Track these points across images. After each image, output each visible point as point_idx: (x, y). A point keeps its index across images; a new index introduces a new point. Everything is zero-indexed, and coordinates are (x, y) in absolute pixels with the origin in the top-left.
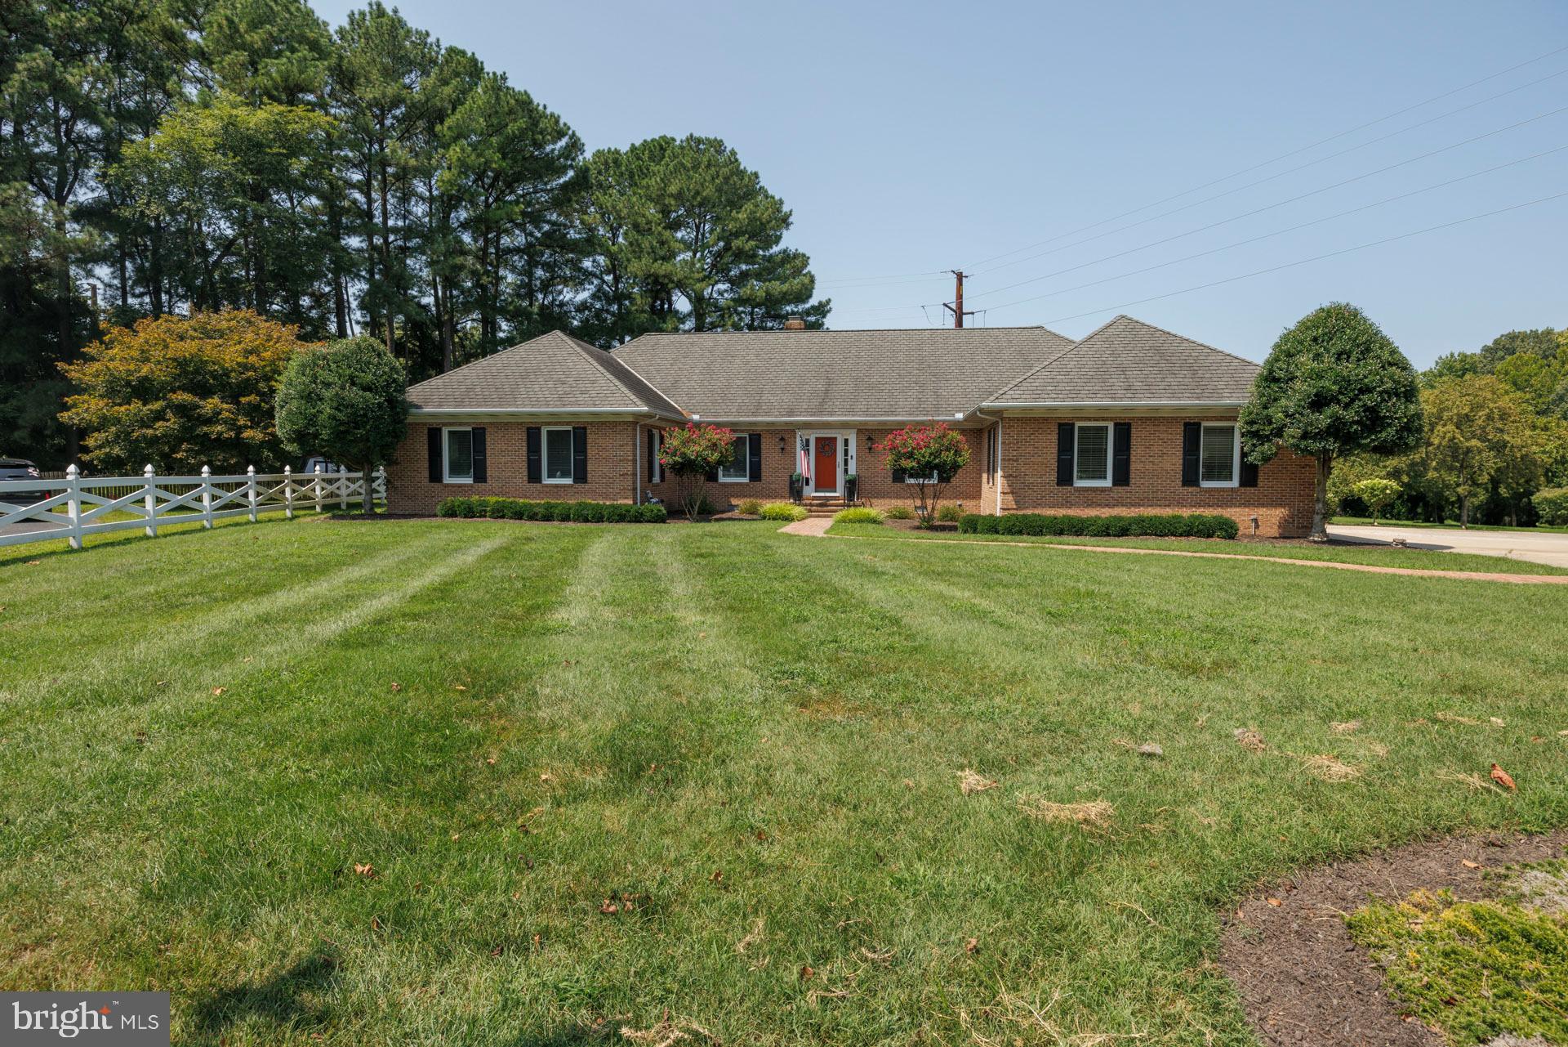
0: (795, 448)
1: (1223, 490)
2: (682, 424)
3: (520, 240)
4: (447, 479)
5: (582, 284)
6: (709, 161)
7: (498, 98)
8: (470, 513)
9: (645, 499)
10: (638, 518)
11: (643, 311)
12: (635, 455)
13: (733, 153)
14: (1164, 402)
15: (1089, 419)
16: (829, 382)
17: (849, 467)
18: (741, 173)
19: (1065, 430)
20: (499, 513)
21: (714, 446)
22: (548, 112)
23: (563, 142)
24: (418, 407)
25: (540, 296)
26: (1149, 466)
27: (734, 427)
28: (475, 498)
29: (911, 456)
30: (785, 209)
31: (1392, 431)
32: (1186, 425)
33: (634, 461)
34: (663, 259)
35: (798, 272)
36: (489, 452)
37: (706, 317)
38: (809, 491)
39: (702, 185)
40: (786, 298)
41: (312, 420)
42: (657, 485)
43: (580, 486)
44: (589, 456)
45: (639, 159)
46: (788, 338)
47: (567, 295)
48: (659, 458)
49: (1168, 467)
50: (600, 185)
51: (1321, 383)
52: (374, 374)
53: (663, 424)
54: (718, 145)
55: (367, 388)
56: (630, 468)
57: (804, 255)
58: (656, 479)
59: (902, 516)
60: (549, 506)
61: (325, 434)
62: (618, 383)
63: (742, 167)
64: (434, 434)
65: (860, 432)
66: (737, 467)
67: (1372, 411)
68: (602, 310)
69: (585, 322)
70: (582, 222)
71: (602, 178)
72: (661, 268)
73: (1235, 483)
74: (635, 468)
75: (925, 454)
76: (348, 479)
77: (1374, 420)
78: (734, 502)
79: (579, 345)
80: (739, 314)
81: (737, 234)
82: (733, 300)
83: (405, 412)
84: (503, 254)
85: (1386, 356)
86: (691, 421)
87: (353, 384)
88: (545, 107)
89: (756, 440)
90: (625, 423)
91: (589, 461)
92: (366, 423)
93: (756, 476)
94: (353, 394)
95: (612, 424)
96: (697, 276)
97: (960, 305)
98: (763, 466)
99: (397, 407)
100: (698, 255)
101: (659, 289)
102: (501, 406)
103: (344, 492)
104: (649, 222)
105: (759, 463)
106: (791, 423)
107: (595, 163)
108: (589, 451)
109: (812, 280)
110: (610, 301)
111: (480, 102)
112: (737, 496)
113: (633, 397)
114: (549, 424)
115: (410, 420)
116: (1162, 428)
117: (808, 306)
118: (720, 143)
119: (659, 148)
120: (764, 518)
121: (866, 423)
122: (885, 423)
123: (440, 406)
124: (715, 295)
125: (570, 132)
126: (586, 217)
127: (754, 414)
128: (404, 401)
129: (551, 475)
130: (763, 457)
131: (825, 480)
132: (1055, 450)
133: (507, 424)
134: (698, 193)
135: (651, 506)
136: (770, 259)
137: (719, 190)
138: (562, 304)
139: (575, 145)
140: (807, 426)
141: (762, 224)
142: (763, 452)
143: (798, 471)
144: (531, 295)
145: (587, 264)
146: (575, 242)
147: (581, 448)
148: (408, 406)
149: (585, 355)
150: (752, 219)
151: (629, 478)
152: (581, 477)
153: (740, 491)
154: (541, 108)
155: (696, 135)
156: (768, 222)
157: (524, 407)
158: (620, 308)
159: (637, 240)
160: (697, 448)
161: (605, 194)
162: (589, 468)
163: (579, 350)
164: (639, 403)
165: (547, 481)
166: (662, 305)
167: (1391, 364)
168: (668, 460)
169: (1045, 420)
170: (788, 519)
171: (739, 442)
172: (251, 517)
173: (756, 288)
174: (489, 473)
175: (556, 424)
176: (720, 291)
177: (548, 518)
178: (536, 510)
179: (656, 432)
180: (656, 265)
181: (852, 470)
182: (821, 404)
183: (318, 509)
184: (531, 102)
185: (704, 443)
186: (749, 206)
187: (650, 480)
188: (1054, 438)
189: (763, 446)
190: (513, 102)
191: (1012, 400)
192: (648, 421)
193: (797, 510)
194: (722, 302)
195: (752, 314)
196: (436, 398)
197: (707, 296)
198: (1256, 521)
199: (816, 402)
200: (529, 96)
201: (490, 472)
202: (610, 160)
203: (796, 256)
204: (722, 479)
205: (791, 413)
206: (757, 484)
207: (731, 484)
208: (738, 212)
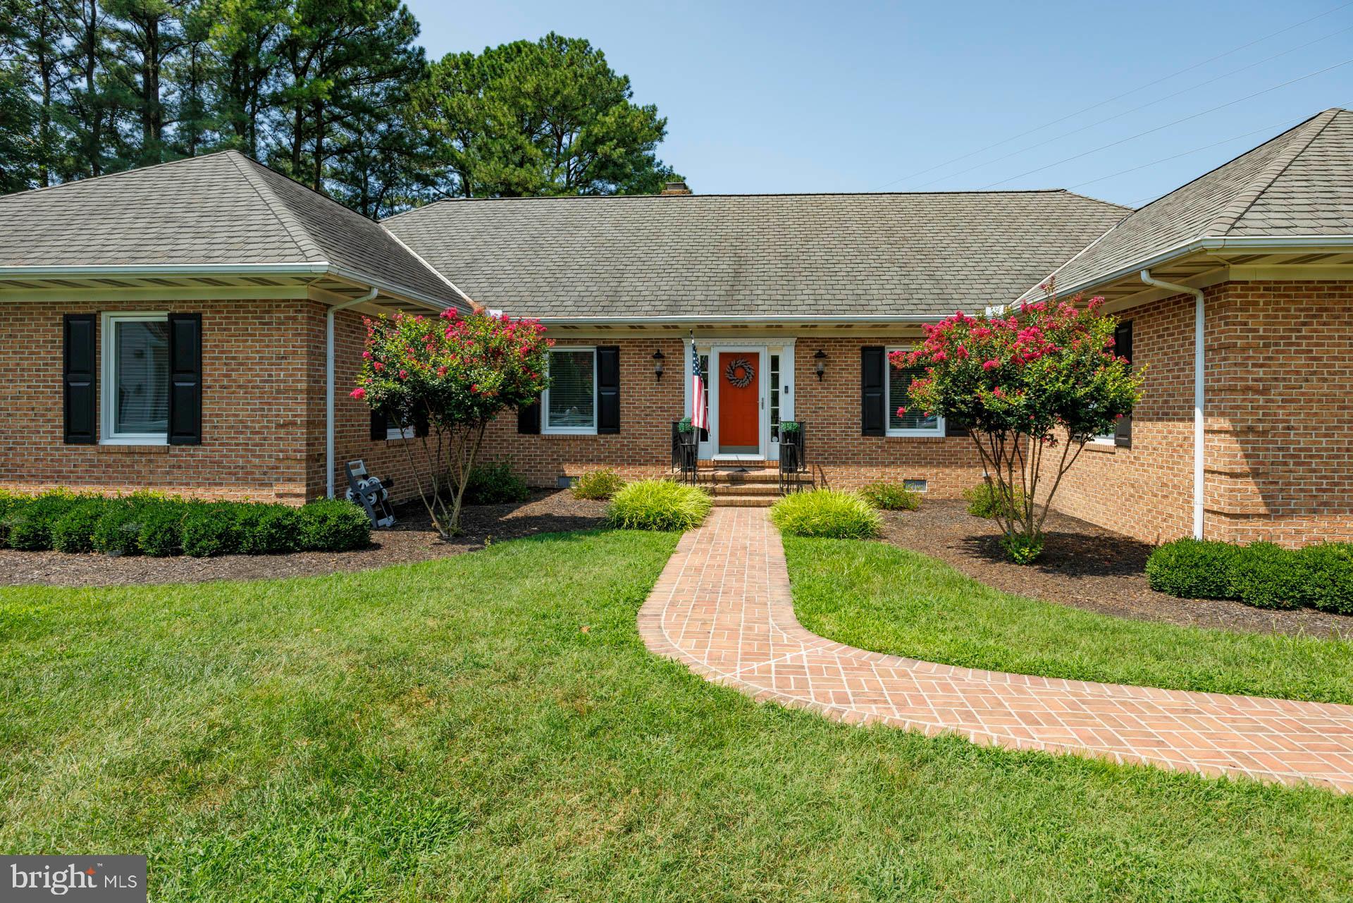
0: (682, 373)
6: (572, 60)
12: (316, 379)
13: (600, 54)
16: (739, 261)
17: (781, 408)
18: (609, 76)
30: (659, 116)
33: (316, 393)
38: (709, 451)
39: (563, 82)
43: (184, 453)
44: (207, 381)
45: (494, 62)
54: (583, 46)
56: (302, 409)
62: (290, 219)
63: (610, 70)
65: (800, 342)
66: (576, 407)
74: (316, 410)
78: (570, 470)
81: (601, 141)
89: (609, 358)
91: (207, 394)
93: (610, 422)
95: (261, 306)
98: (623, 404)
105: (616, 400)
106: (674, 327)
108: (207, 369)
112: (576, 460)
114: (120, 306)
118: (585, 44)
119: (517, 52)
121: (812, 325)
122: (847, 326)
127: (606, 310)
129: (121, 426)
130: (623, 388)
131: (737, 431)
133: (19, 308)
134: (557, 92)
137: (583, 90)
140: (706, 330)
141: (631, 130)
142: (624, 379)
143: (687, 415)
147: (189, 363)
149: (256, 181)
150: (621, 125)
151: (301, 432)
152: (186, 429)
153: (582, 452)
155: (558, 34)
156: (640, 130)
162: (208, 407)
163: (253, 174)
165: (111, 438)
170: (673, 525)
175: (134, 305)
181: (787, 412)
182: (730, 294)
189: (623, 370)
192: (350, 303)
193: (691, 497)
199: (719, 290)
202: (461, 62)
204: (548, 430)
205: (674, 307)
206: (612, 438)
207: (564, 439)
208: (606, 115)
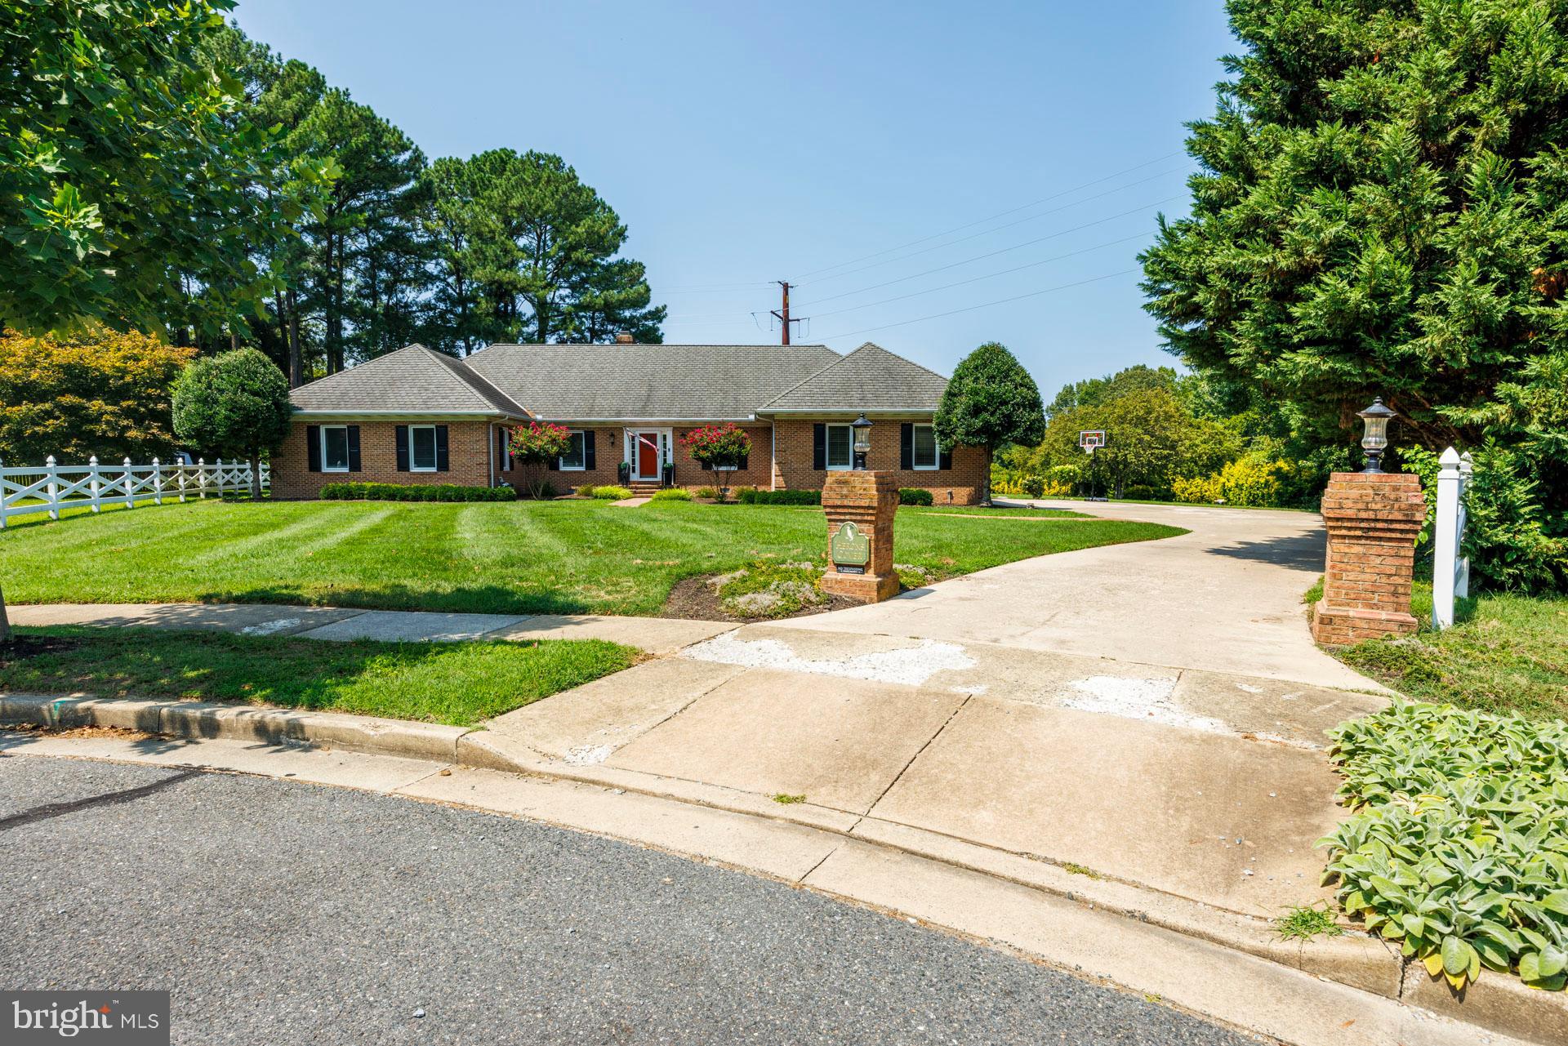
0: (623, 442)
1: (929, 472)
2: (527, 423)
3: (362, 243)
4: (325, 469)
5: (425, 285)
6: (549, 177)
7: (341, 112)
8: (349, 495)
9: (498, 483)
10: (493, 498)
11: (488, 315)
12: (489, 448)
13: (571, 169)
14: (886, 409)
15: (836, 421)
16: (651, 388)
17: (667, 457)
18: (579, 190)
19: (819, 428)
20: (375, 495)
21: (553, 441)
22: (391, 125)
23: (406, 156)
24: (301, 409)
25: (384, 298)
26: (878, 455)
27: (570, 425)
28: (353, 484)
29: (705, 448)
30: (622, 223)
31: (1021, 430)
32: (903, 425)
33: (489, 453)
34: (506, 266)
35: (634, 280)
36: (362, 446)
37: (549, 321)
38: (635, 478)
39: (542, 200)
40: (623, 304)
41: (209, 419)
42: (507, 473)
43: (443, 474)
44: (450, 449)
45: (481, 170)
46: (618, 351)
47: (410, 295)
48: (508, 450)
49: (891, 455)
50: (443, 193)
51: (977, 398)
52: (261, 382)
53: (512, 423)
54: (557, 162)
55: (255, 393)
56: (485, 459)
57: (640, 264)
58: (507, 468)
59: (708, 496)
60: (418, 490)
61: (221, 431)
62: (473, 390)
63: (579, 184)
64: (313, 431)
65: (675, 429)
66: (573, 458)
67: (1008, 417)
68: (447, 311)
69: (430, 323)
70: (425, 227)
71: (444, 186)
72: (505, 276)
73: (936, 467)
74: (489, 459)
75: (716, 448)
76: (223, 470)
77: (1009, 424)
78: (573, 486)
79: (437, 356)
80: (580, 318)
81: (573, 248)
82: (573, 305)
83: (289, 414)
84: (348, 258)
85: (1018, 379)
86: (535, 420)
87: (244, 390)
88: (388, 121)
89: (590, 435)
90: (480, 422)
91: (450, 454)
92: (257, 422)
93: (591, 465)
94: (244, 398)
95: (468, 423)
96: (539, 283)
97: (786, 313)
98: (597, 457)
99: (283, 410)
100: (541, 262)
101: (502, 293)
102: (373, 408)
103: (220, 482)
104: (492, 231)
105: (593, 455)
106: (619, 423)
107: (437, 171)
108: (450, 445)
109: (648, 290)
110: (455, 303)
111: (324, 116)
112: (575, 482)
113: (486, 402)
114: (414, 423)
115: (292, 420)
116: (886, 427)
117: (644, 311)
118: (559, 160)
119: (500, 162)
120: (596, 497)
121: (679, 422)
122: (694, 422)
123: (319, 408)
124: (557, 300)
125: (414, 147)
126: (429, 223)
127: (588, 415)
128: (287, 404)
130: (597, 450)
131: (648, 468)
132: (812, 444)
133: (378, 423)
134: (538, 207)
135: (503, 489)
136: (608, 268)
137: (559, 203)
138: (407, 305)
139: (418, 157)
140: (633, 425)
141: (599, 236)
142: (597, 446)
143: (625, 461)
144: (374, 296)
145: (431, 267)
146: (420, 246)
147: (443, 442)
148: (291, 409)
149: (444, 366)
150: (590, 232)
151: (485, 466)
152: (444, 466)
153: (578, 478)
154: (384, 121)
155: (536, 151)
156: (606, 235)
157: (393, 408)
158: (464, 310)
159: (481, 249)
160: (539, 443)
161: (448, 202)
162: (451, 458)
163: (438, 361)
164: (492, 406)
165: (414, 469)
166: (506, 306)
167: (1021, 385)
168: (516, 452)
169: (805, 422)
170: (615, 498)
171: (575, 439)
172: (157, 501)
173: (596, 295)
174: (363, 463)
175: (421, 423)
176: (562, 297)
177: (417, 498)
178: (408, 492)
179: (505, 429)
180: (500, 273)
181: (670, 460)
182: (644, 407)
183: (202, 496)
184: (375, 117)
185: (546, 439)
186: (587, 222)
187: (502, 469)
188: (811, 435)
189: (597, 442)
190: (356, 116)
191: (781, 406)
192: (499, 421)
193: (623, 491)
194: (564, 307)
195: (592, 318)
196: (314, 401)
197: (549, 301)
198: (951, 493)
199: (639, 405)
200: (372, 112)
201: (365, 462)
202: (452, 169)
203: (633, 265)
204: (563, 468)
205: (618, 414)
206: (592, 472)
207: (570, 472)
208: (577, 226)
